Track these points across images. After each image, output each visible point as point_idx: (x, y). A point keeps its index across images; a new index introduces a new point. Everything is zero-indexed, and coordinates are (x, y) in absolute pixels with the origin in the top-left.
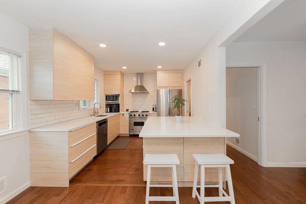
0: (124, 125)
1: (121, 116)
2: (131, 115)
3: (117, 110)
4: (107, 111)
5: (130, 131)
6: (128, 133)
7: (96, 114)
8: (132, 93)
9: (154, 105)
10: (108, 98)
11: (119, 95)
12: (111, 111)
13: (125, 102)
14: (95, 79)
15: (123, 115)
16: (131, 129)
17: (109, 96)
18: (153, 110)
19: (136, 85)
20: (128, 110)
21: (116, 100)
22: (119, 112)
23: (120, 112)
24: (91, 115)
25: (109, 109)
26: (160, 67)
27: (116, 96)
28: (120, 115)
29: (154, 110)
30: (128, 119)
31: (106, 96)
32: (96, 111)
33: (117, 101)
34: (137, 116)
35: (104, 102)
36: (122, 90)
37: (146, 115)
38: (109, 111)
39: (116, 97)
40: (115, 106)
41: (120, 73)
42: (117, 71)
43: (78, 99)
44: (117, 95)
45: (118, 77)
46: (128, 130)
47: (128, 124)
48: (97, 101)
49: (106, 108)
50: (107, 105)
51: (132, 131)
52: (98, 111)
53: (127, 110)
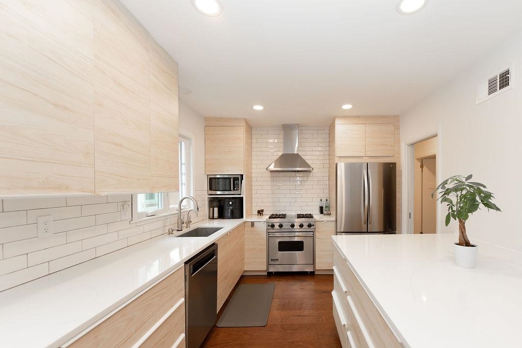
0: (255, 249)
1: (248, 228)
2: (273, 226)
3: (237, 212)
4: (211, 216)
5: (268, 264)
6: (265, 268)
7: (185, 225)
8: (272, 171)
9: (324, 200)
10: (213, 183)
11: (242, 176)
12: (221, 216)
13: (254, 192)
14: (180, 135)
15: (253, 224)
16: (270, 261)
17: (215, 178)
18: (322, 212)
19: (280, 154)
20: (262, 211)
21: (234, 190)
22: (242, 217)
23: (244, 219)
24: (170, 233)
25: (216, 209)
26: (347, 107)
27: (236, 179)
28: (246, 224)
29: (325, 212)
30: (264, 236)
31: (211, 179)
32: (185, 220)
33: (238, 192)
34: (286, 226)
35: (205, 195)
36: (248, 165)
37: (310, 226)
38: (216, 215)
39: (235, 181)
40: (233, 204)
41: (243, 124)
42: (237, 119)
43: (129, 192)
44: (237, 176)
45: (241, 133)
46: (265, 260)
47: (265, 247)
48: (188, 192)
49: (210, 207)
50: (213, 202)
51: (273, 263)
52: (189, 217)
53: (260, 212)
